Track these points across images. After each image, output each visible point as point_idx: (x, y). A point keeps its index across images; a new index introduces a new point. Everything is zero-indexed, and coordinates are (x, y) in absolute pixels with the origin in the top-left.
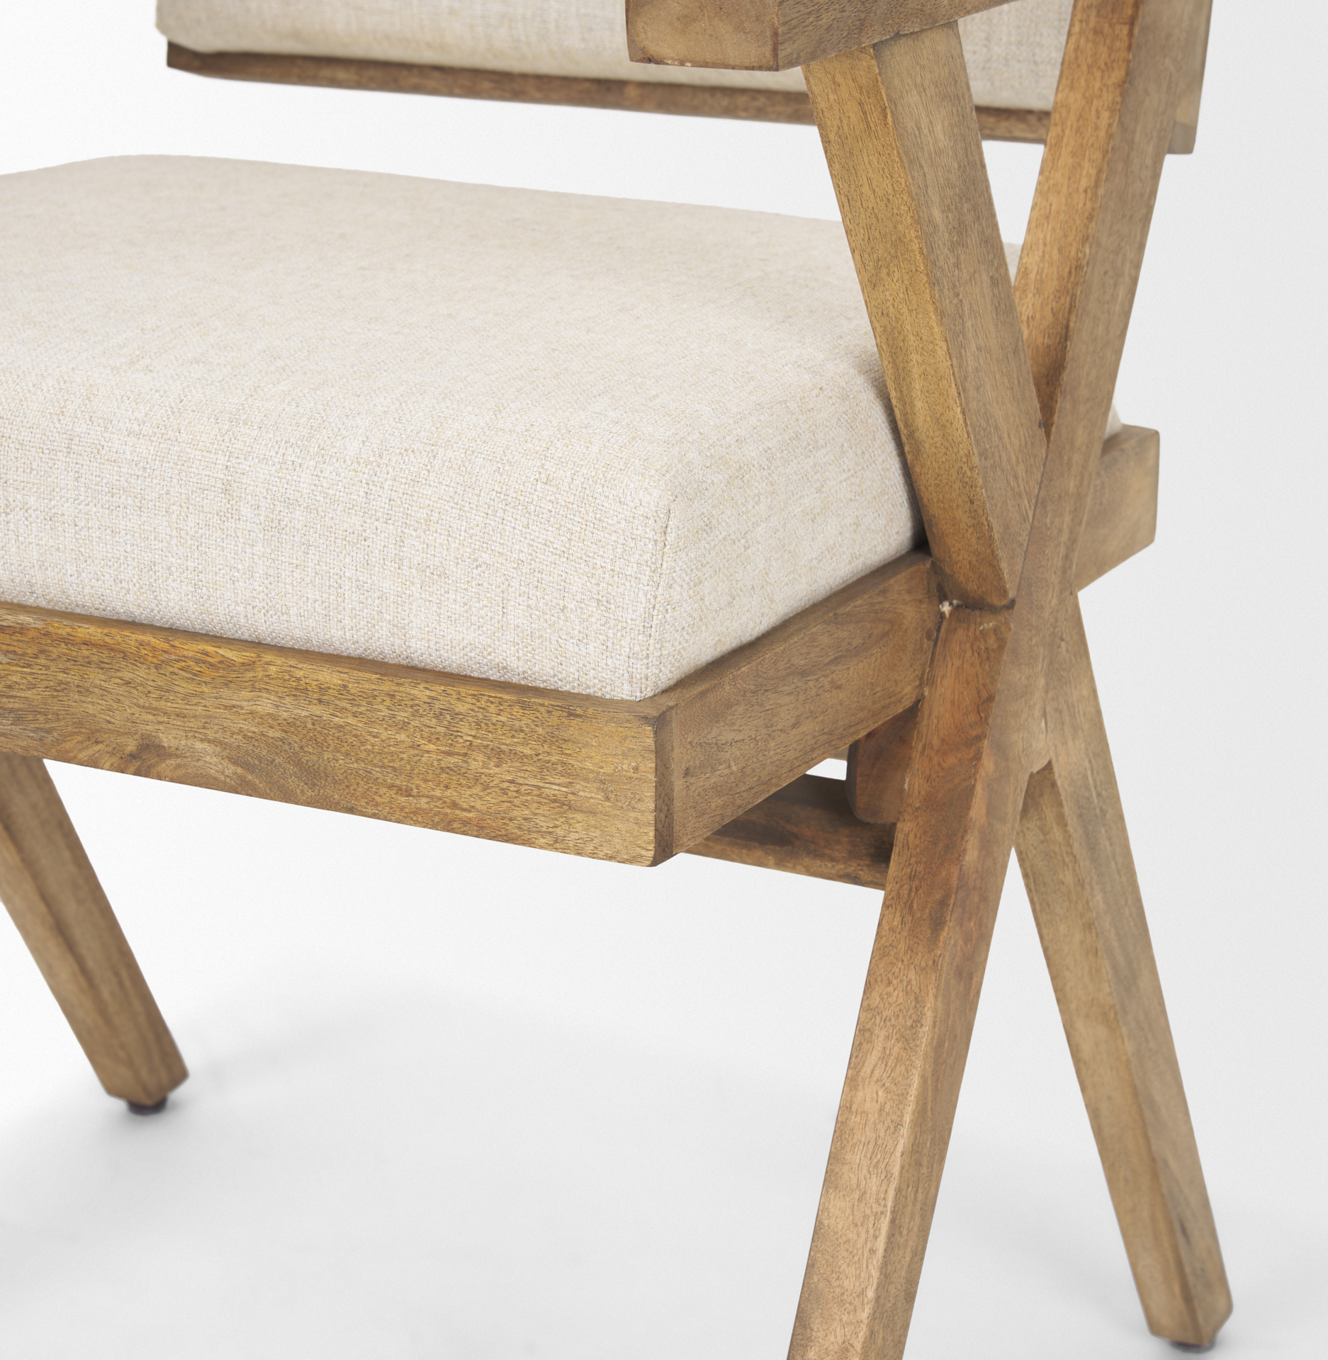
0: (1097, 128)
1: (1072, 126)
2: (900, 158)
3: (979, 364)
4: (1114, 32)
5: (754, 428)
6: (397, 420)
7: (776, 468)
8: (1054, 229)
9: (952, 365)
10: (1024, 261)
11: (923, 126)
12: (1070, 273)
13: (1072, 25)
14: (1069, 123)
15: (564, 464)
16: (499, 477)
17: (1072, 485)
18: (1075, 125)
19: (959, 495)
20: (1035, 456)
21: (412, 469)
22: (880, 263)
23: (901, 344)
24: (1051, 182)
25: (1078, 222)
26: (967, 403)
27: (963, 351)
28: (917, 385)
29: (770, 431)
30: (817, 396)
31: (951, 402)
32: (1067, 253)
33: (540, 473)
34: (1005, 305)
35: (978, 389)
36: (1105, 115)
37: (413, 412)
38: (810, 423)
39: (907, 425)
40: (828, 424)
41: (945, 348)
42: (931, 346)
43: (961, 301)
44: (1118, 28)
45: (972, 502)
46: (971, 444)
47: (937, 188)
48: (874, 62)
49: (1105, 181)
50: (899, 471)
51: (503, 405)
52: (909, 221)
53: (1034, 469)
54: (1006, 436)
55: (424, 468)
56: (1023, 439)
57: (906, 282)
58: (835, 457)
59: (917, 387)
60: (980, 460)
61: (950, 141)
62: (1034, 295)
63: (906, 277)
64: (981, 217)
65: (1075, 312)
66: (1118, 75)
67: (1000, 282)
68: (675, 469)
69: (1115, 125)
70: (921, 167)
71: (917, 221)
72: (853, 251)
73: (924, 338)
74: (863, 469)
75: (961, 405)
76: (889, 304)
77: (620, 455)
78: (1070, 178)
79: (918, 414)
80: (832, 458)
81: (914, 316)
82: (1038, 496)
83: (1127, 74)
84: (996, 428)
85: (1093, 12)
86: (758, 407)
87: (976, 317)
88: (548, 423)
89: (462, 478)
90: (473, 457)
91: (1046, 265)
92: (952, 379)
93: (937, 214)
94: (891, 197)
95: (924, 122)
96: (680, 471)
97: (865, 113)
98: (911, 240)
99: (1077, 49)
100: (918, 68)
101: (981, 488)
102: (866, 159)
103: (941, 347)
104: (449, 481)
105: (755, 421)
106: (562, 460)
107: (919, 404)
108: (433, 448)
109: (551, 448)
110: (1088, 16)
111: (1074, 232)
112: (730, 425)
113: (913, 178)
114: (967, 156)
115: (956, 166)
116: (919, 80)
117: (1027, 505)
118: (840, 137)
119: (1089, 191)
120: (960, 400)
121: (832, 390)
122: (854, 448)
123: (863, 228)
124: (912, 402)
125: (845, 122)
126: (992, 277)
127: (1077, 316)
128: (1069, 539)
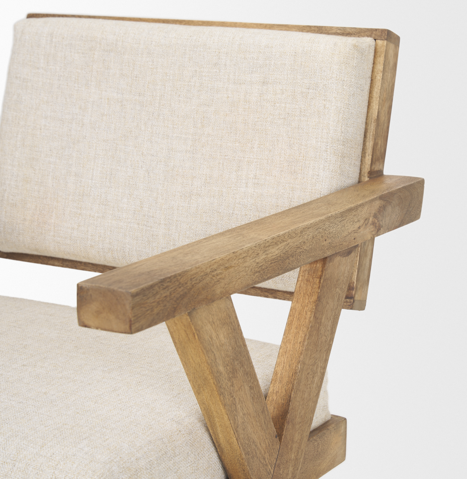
0: (305, 318)
1: (296, 317)
2: (202, 351)
3: (244, 420)
4: (314, 281)
5: (145, 453)
6: (3, 449)
7: (154, 468)
8: (288, 357)
9: (230, 423)
10: (276, 369)
11: (213, 337)
12: (293, 375)
13: (299, 277)
14: (296, 316)
15: (62, 472)
16: (37, 476)
17: (293, 456)
18: (297, 317)
19: (239, 468)
20: (274, 449)
21: (6, 470)
22: (200, 386)
23: (211, 414)
24: (288, 338)
25: (297, 355)
26: (239, 436)
27: (236, 417)
28: (219, 429)
29: (153, 453)
30: (177, 434)
31: (232, 436)
32: (292, 367)
33: (53, 475)
34: (257, 396)
35: (244, 430)
36: (309, 313)
37: (10, 445)
38: (172, 447)
39: (217, 442)
40: (181, 445)
41: (227, 417)
42: (222, 416)
43: (235, 399)
44: (315, 279)
45: (244, 471)
46: (241, 451)
47: (221, 359)
48: (188, 317)
49: (307, 339)
50: (217, 457)
51: (45, 443)
52: (208, 373)
53: (274, 454)
54: (259, 444)
55: (10, 470)
56: (268, 444)
57: (210, 394)
58: (184, 458)
59: (219, 430)
60: (246, 456)
61: (227, 339)
62: (279, 383)
63: (210, 392)
64: (244, 365)
65: (294, 391)
66: (314, 298)
67: (254, 387)
68: (105, 475)
69: (312, 318)
70: (213, 352)
71: (212, 373)
72: (190, 381)
73: (219, 413)
74: (199, 460)
75: (236, 437)
76: (205, 400)
77: (84, 469)
78: (295, 337)
79: (220, 439)
80: (183, 458)
81: (214, 405)
82: (276, 464)
83: (318, 298)
84: (254, 442)
85: (307, 273)
86: (149, 443)
87: (242, 403)
88: (60, 453)
89: (23, 475)
90: (29, 467)
91: (284, 371)
92: (231, 428)
93: (221, 368)
94: (200, 364)
95: (214, 335)
96: (108, 476)
97: (187, 334)
98: (210, 379)
99: (300, 287)
100: (210, 316)
101: (247, 466)
102: (190, 350)
103: (226, 417)
104: (18, 477)
105: (146, 449)
106: (62, 470)
107: (220, 436)
108: (14, 462)
109: (59, 465)
110: (305, 274)
111: (295, 359)
112: (134, 452)
113: (209, 357)
114: (236, 344)
115: (231, 348)
116: (211, 320)
117: (270, 468)
118: (179, 342)
119: (301, 343)
120: (235, 435)
121: (185, 431)
122: (194, 453)
123: (192, 373)
124: (218, 434)
125: (181, 337)
126: (250, 387)
127: (294, 392)
128: (292, 476)
